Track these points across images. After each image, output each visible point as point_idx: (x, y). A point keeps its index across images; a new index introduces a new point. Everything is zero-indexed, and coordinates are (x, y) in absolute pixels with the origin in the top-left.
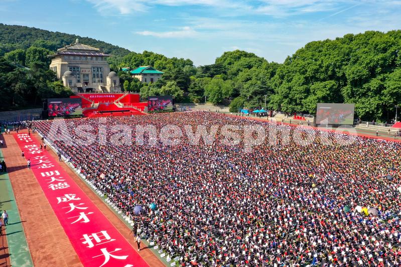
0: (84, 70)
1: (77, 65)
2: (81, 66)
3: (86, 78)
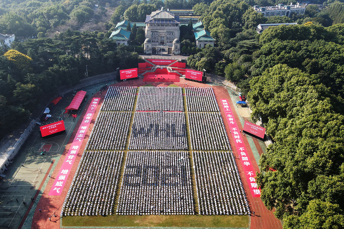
0: (161, 34)
2: (159, 31)
3: (163, 39)
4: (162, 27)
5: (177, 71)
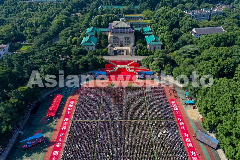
0: (120, 39)
1: (117, 37)
2: (119, 37)
3: (122, 42)
4: (121, 34)
5: (134, 70)
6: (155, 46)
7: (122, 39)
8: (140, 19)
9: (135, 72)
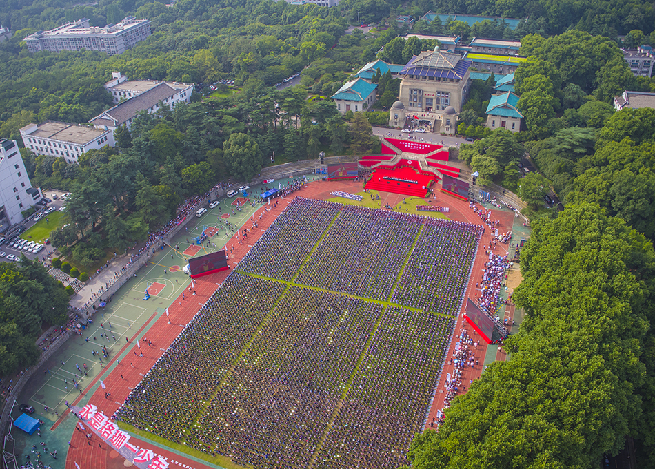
0: (427, 94)
1: (419, 87)
2: (424, 89)
3: (429, 102)
4: (430, 81)
5: (436, 168)
6: (504, 119)
7: (430, 94)
8: (511, 53)
9: (437, 173)
